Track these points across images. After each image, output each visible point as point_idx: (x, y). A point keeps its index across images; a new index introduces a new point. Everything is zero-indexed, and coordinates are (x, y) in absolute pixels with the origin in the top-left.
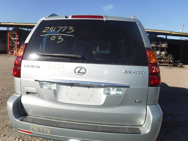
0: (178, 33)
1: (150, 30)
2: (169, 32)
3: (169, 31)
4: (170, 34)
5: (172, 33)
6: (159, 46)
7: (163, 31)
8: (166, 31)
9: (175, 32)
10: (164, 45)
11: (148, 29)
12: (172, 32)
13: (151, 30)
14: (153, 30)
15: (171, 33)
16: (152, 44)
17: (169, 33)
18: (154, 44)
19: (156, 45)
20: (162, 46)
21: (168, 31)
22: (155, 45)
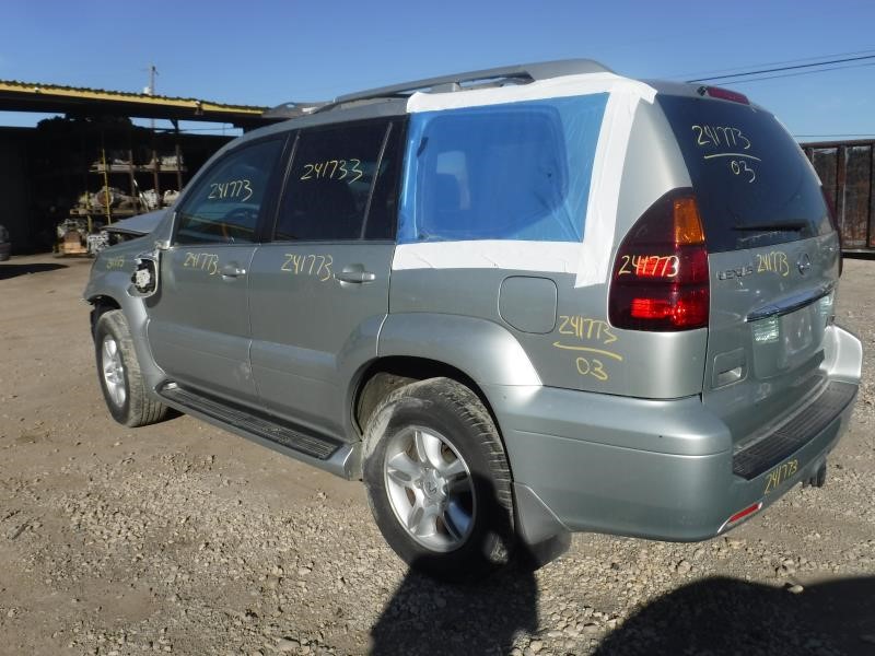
0: (225, 106)
1: (110, 93)
2: (193, 104)
3: (190, 100)
4: (196, 113)
5: (206, 108)
6: (147, 167)
7: (165, 98)
8: (178, 99)
9: (214, 104)
10: (170, 163)
11: (102, 91)
12: (202, 102)
13: (115, 93)
14: (123, 94)
15: (200, 109)
16: (116, 161)
17: (193, 109)
18: (125, 158)
19: (137, 165)
20: (163, 168)
21: (186, 100)
22: (134, 167)
